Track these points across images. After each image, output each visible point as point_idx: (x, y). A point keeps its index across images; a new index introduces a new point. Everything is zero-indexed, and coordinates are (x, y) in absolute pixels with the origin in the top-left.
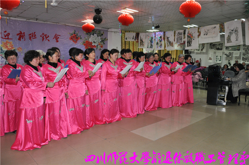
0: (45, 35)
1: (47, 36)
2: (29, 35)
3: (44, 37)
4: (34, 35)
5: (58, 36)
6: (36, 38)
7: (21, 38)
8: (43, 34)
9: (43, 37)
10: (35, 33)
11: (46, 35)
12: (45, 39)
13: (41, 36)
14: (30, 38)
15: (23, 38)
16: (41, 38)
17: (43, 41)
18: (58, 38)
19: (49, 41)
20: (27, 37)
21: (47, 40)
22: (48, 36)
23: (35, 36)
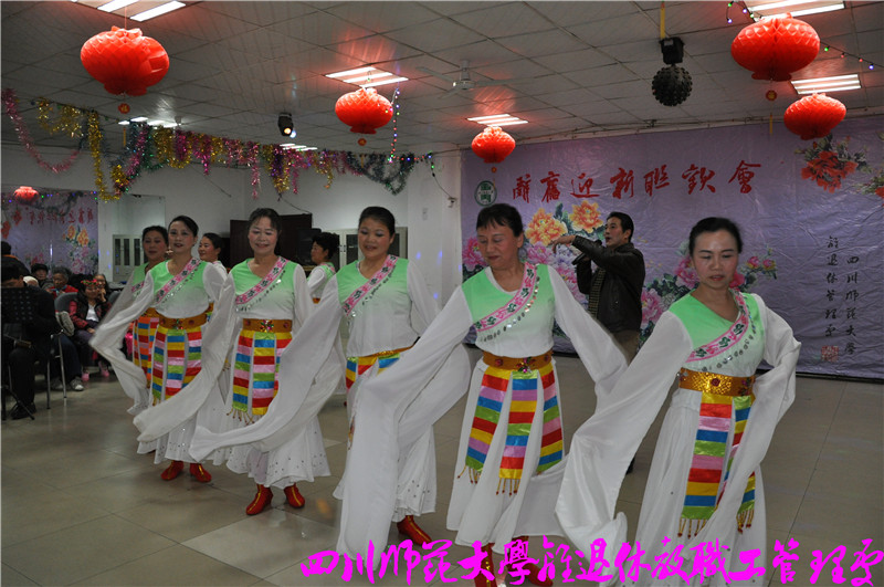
0: (699, 170)
1: (707, 174)
2: (646, 177)
3: (698, 177)
4: (661, 176)
5: (751, 169)
6: (668, 184)
7: (622, 191)
8: (693, 167)
9: (693, 179)
10: (664, 167)
11: (703, 170)
12: (699, 185)
13: (684, 177)
14: (649, 189)
15: (626, 190)
16: (686, 183)
17: (690, 192)
18: (752, 175)
19: (713, 189)
20: (639, 182)
21: (706, 188)
22: (712, 173)
23: (664, 178)
